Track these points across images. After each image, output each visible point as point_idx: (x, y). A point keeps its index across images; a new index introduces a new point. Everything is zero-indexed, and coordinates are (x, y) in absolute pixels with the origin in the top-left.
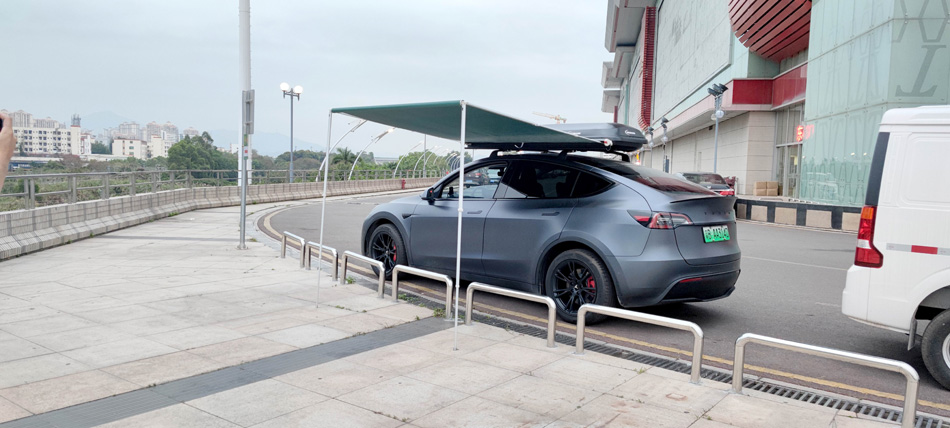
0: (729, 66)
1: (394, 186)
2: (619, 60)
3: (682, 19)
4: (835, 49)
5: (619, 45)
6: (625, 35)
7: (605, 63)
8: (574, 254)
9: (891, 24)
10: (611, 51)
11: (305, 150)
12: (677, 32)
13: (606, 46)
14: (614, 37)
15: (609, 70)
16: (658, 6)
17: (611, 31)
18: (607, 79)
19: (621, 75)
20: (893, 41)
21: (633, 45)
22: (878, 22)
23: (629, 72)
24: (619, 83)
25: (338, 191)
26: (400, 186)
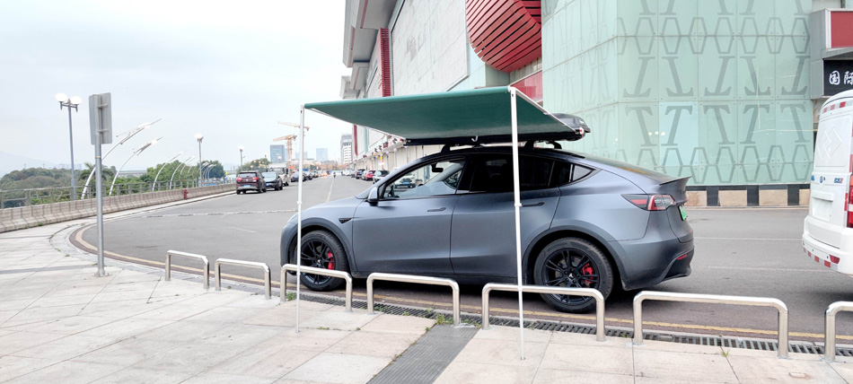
0: (468, 77)
1: (176, 197)
2: (356, 74)
3: (416, 38)
4: (567, 61)
5: (356, 61)
6: (360, 52)
7: (343, 77)
8: (569, 243)
9: (615, 40)
10: (349, 66)
11: (36, 167)
12: (412, 49)
13: (344, 62)
14: (351, 55)
15: (348, 83)
16: (390, 28)
17: (348, 49)
18: (346, 91)
19: (357, 88)
20: (618, 54)
21: (368, 61)
22: (605, 39)
23: (365, 84)
24: (355, 95)
25: (125, 205)
26: (182, 197)
